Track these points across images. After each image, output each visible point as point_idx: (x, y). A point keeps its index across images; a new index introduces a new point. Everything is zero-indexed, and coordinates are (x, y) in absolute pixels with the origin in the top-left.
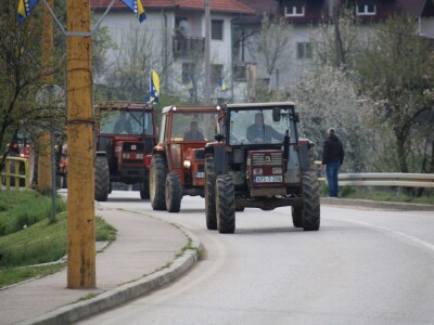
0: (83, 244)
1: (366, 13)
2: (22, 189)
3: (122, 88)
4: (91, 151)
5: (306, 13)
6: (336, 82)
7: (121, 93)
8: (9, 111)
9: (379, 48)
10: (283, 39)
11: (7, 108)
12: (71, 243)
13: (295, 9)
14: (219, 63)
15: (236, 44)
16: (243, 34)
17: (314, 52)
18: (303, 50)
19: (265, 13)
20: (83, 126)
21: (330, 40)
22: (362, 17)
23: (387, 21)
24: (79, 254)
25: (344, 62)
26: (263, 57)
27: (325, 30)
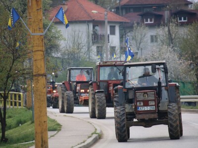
0: (42, 133)
1: (183, 20)
2: (19, 107)
3: (68, 59)
4: (45, 89)
5: (154, 22)
6: (169, 53)
7: (68, 61)
8: (10, 71)
9: (189, 37)
10: (144, 34)
11: (9, 70)
12: (36, 132)
13: (149, 20)
14: (114, 45)
15: (121, 37)
16: (125, 32)
17: (159, 40)
18: (153, 39)
19: (135, 22)
20: (41, 77)
21: (166, 34)
22: (180, 22)
23: (193, 24)
24: (40, 137)
25: (172, 44)
26: (134, 42)
27: (163, 29)
